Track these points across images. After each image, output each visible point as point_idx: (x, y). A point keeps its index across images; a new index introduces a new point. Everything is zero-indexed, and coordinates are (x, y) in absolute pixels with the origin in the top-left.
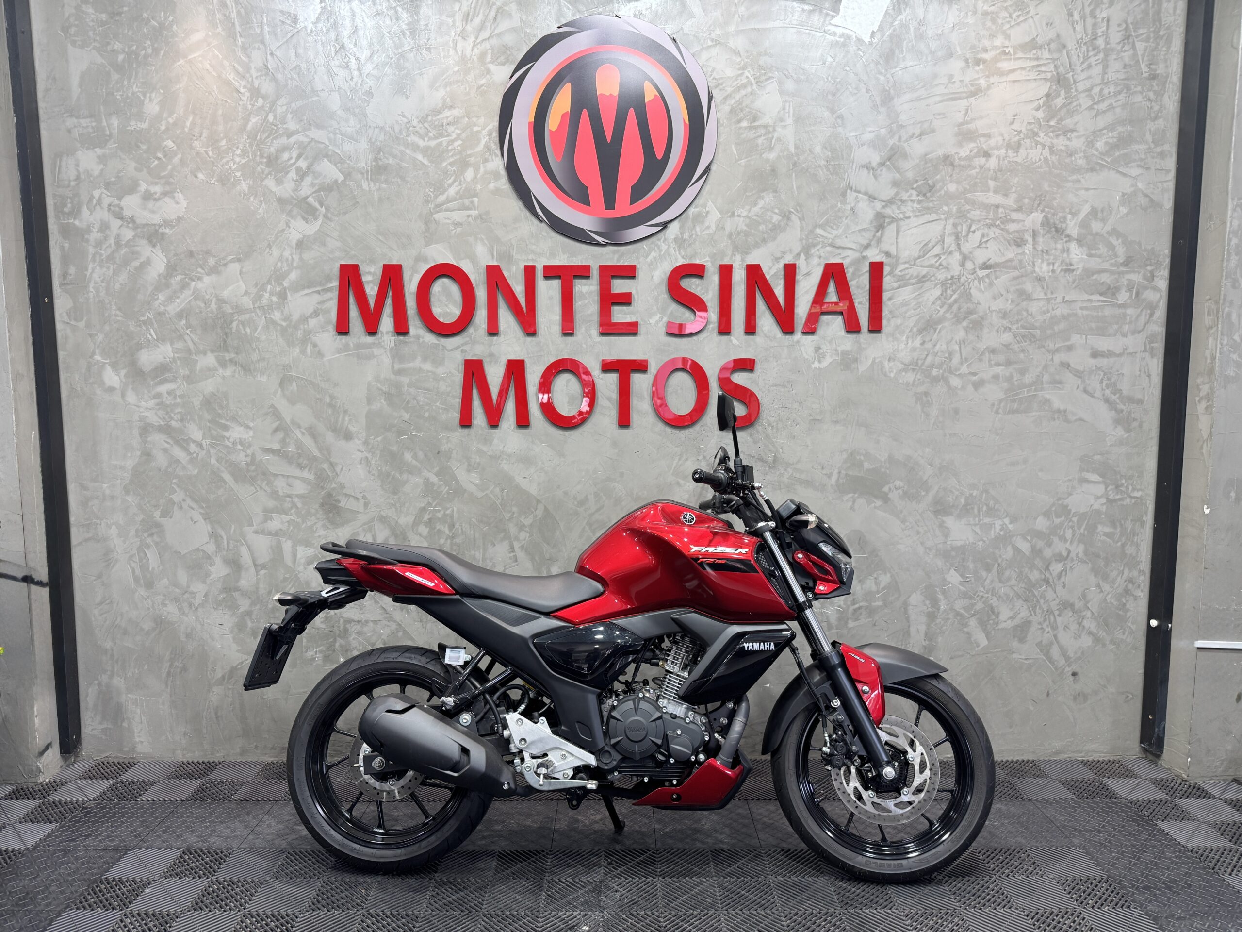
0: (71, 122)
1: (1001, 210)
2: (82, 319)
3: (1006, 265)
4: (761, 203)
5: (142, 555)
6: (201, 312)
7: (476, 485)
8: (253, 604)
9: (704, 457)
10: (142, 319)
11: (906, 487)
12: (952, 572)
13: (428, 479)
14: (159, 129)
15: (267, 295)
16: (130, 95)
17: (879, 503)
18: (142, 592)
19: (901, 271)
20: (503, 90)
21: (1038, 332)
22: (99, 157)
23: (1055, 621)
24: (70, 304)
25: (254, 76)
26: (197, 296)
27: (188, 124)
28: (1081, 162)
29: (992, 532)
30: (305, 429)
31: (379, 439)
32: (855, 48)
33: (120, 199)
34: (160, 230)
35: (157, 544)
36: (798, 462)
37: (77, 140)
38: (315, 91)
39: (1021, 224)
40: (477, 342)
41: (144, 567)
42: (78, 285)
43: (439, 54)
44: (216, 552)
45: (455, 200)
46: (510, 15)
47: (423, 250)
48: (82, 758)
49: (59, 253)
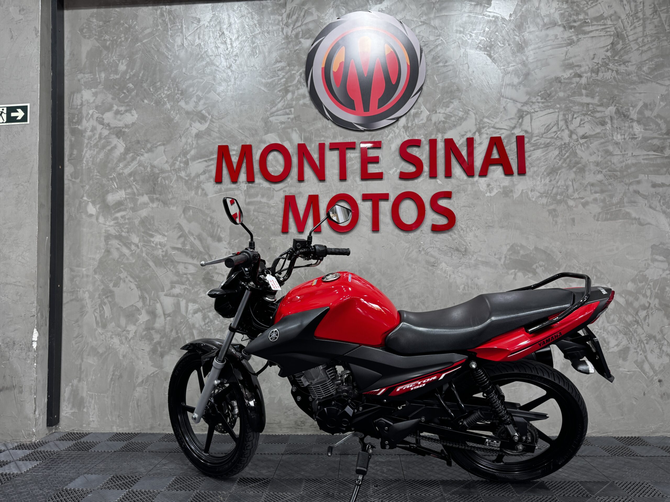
0: (80, 76)
1: (590, 106)
2: (78, 178)
3: (596, 136)
4: (452, 106)
5: (101, 309)
6: (142, 173)
8: (162, 337)
10: (110, 177)
11: (546, 266)
14: (125, 78)
15: (178, 163)
16: (112, 61)
17: (530, 275)
18: (100, 330)
19: (535, 141)
20: (308, 51)
21: (619, 173)
22: (93, 93)
23: (645, 347)
24: (72, 170)
25: (177, 49)
26: (140, 164)
27: (141, 75)
28: (635, 78)
30: (196, 236)
31: (237, 241)
32: (501, 23)
33: (103, 114)
34: (123, 130)
35: (110, 302)
36: (480, 251)
37: (82, 85)
38: (208, 56)
39: (603, 113)
40: (292, 186)
41: (102, 316)
42: (78, 160)
43: (274, 35)
44: (143, 307)
45: (281, 110)
46: (312, 14)
47: (263, 137)
48: (59, 431)
49: (69, 143)
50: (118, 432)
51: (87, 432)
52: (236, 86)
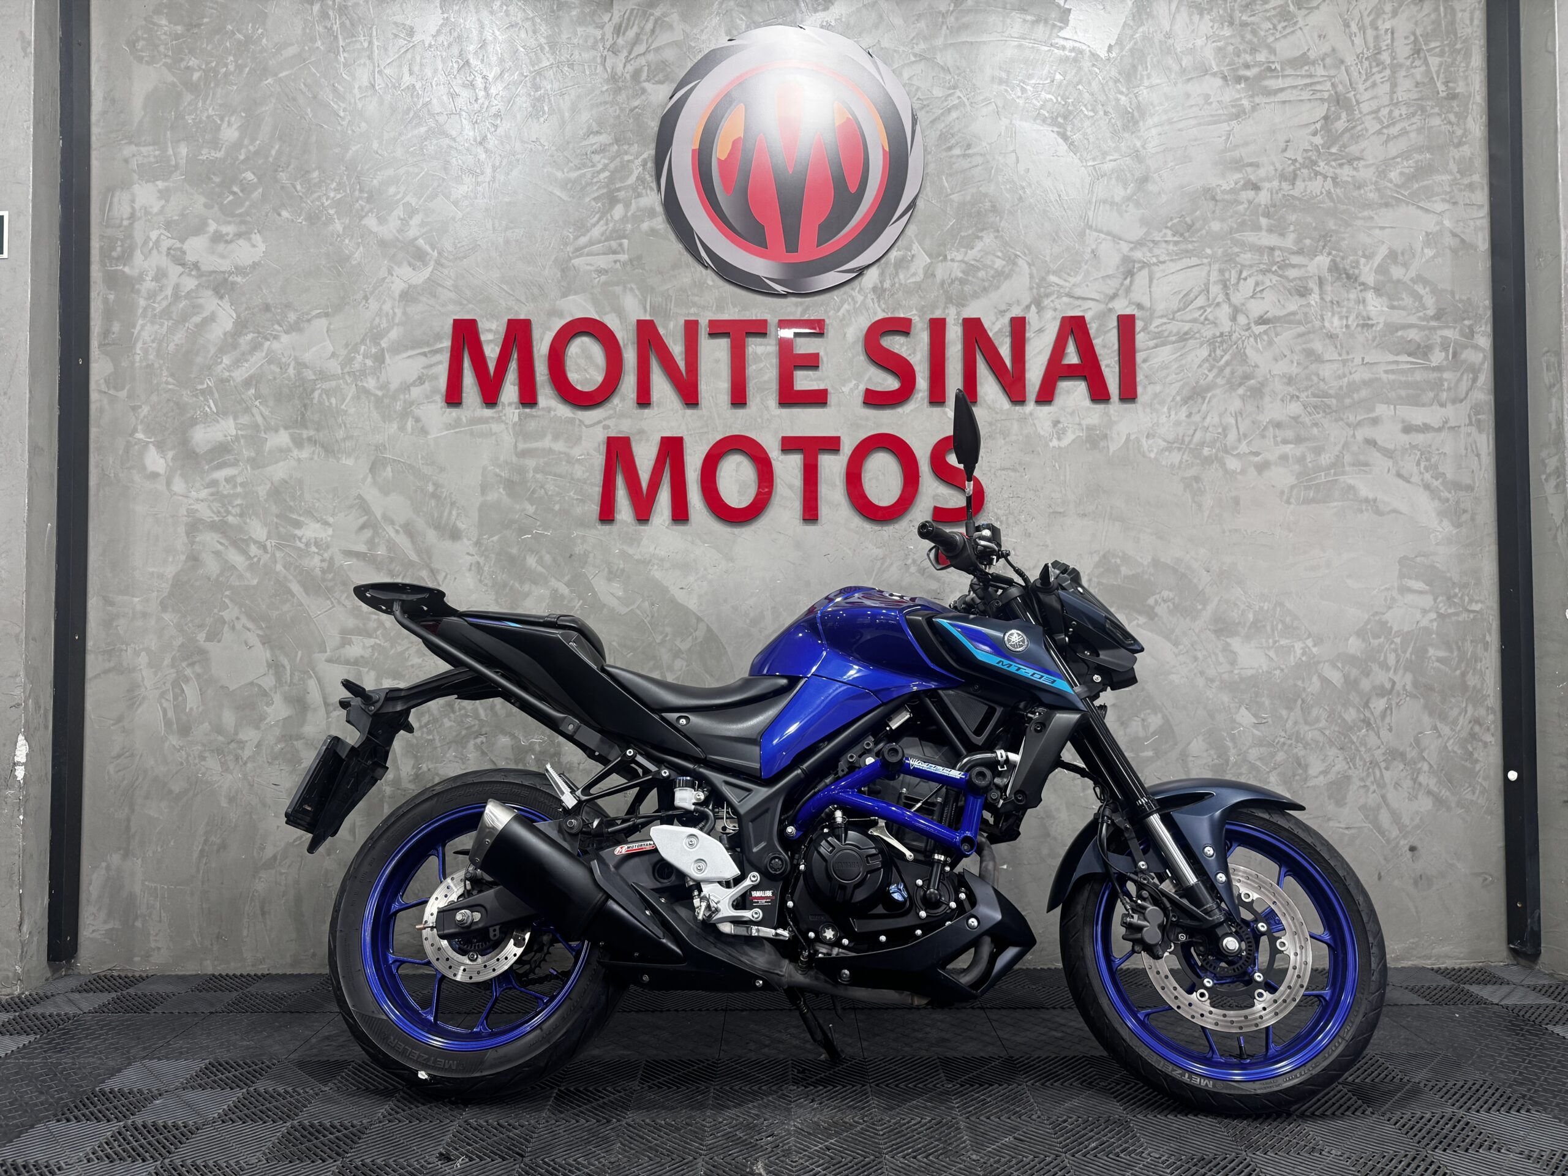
0: (128, 150)
1: (1277, 253)
2: (123, 388)
3: (1288, 319)
4: (979, 245)
5: (177, 690)
6: (275, 379)
7: (618, 598)
9: (914, 561)
10: (200, 387)
11: (1177, 600)
12: (1243, 711)
13: (556, 591)
14: (237, 158)
15: (359, 358)
16: (204, 118)
17: (1142, 620)
18: (174, 740)
19: (1157, 327)
20: (661, 113)
21: (1334, 401)
22: (160, 191)
23: (1382, 775)
24: (109, 369)
25: (358, 96)
26: (271, 359)
27: (273, 153)
28: (1371, 195)
29: (1292, 658)
30: (400, 526)
31: (495, 538)
32: (1089, 64)
33: (183, 240)
34: (231, 279)
35: (198, 676)
37: (135, 171)
38: (432, 115)
39: (1303, 270)
40: (622, 415)
41: (179, 707)
42: (123, 345)
43: (584, 72)
44: (275, 687)
45: (599, 242)
46: (671, 27)
47: (558, 302)
48: (76, 971)
49: (101, 307)
50: (217, 974)
51: (144, 975)
52: (496, 185)
